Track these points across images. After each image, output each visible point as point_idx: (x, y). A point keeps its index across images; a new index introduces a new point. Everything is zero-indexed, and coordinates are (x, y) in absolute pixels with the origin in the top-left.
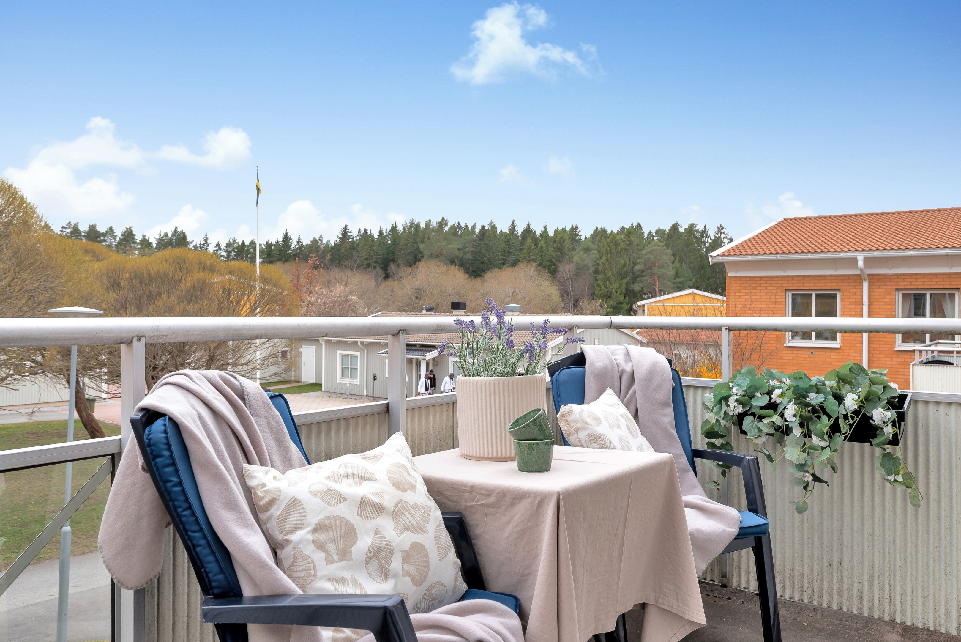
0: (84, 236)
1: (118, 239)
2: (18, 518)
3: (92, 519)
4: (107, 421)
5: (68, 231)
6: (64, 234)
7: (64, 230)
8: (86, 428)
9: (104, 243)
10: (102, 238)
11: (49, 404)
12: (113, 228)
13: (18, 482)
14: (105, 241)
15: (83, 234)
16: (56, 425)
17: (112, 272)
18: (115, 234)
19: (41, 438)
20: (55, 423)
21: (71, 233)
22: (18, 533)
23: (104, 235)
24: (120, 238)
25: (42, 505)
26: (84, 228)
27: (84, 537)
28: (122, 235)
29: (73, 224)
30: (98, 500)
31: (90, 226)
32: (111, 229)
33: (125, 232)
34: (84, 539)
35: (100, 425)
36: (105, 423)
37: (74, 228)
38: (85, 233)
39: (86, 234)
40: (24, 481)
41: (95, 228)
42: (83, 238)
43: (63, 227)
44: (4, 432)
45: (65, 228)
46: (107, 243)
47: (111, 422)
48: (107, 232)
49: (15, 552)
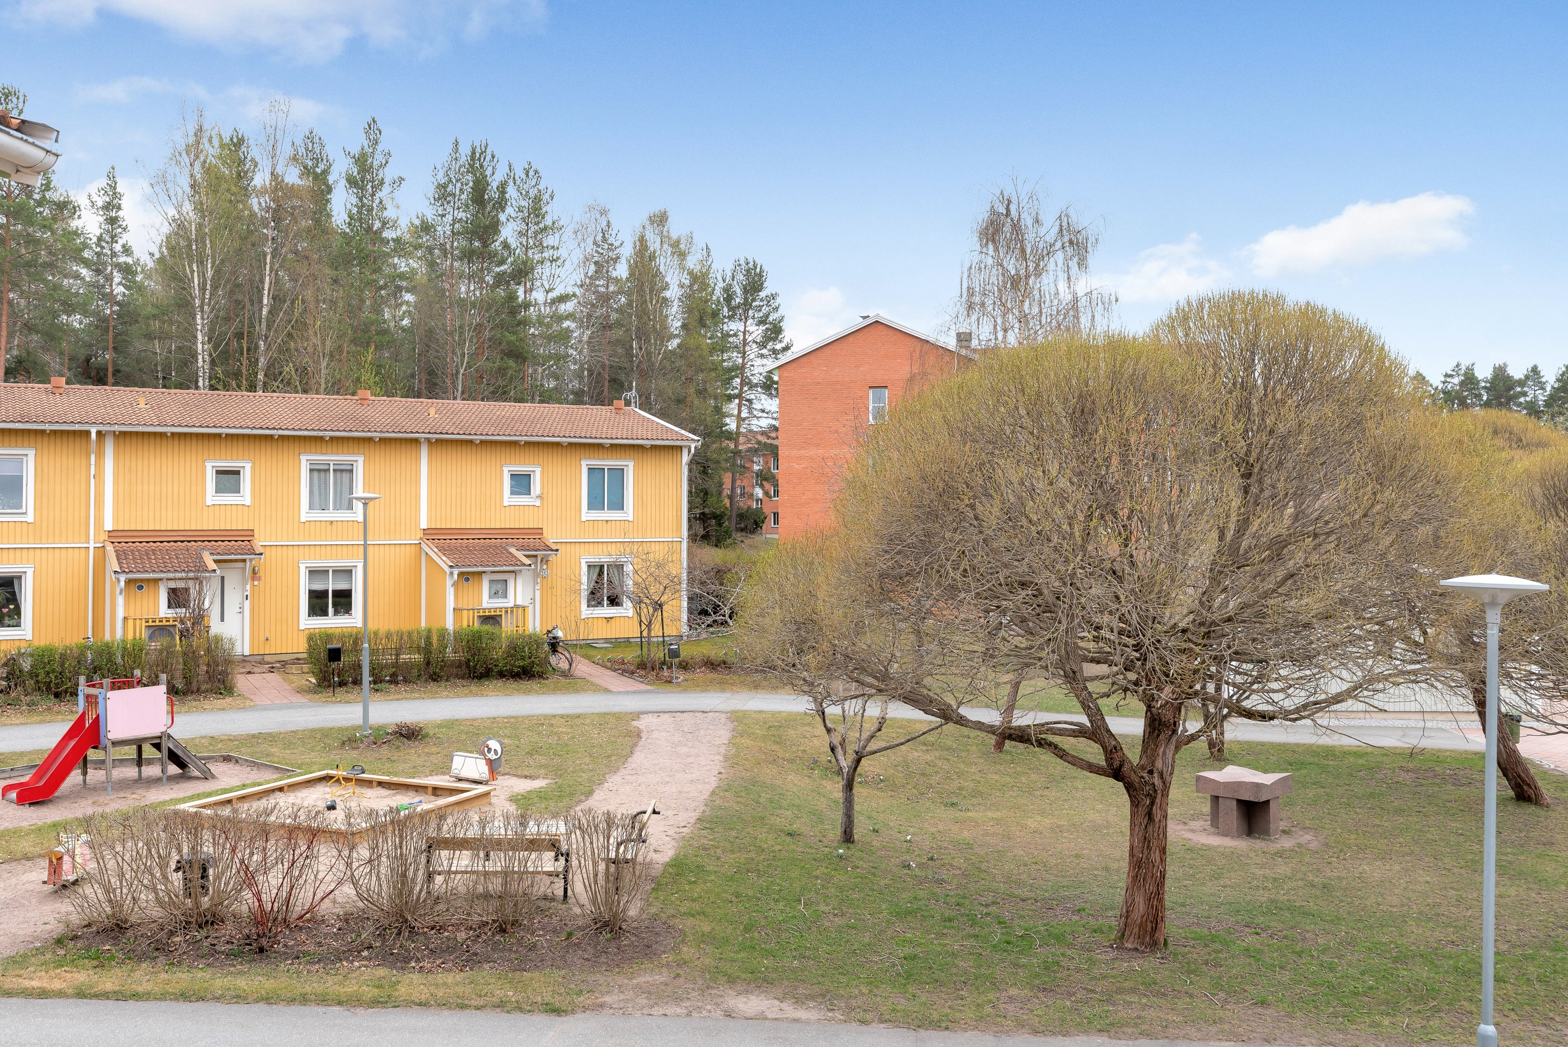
0: (1485, 388)
1: (1549, 388)
2: (1391, 942)
3: (1528, 979)
4: (1545, 762)
5: (1456, 380)
6: (1449, 387)
7: (1448, 380)
8: (1504, 775)
9: (1522, 400)
10: (1519, 389)
11: (1435, 715)
12: (1539, 369)
13: (1387, 867)
14: (1525, 394)
15: (1483, 384)
16: (1449, 760)
17: (1553, 478)
18: (1543, 380)
19: (1424, 782)
20: (1448, 754)
21: (1462, 384)
22: (1392, 975)
23: (1522, 383)
24: (1553, 387)
25: (1431, 924)
26: (1483, 373)
27: (1512, 1015)
28: (1558, 380)
29: (1463, 368)
30: (1537, 937)
31: (1495, 368)
32: (1535, 370)
33: (1563, 375)
34: (1514, 1021)
35: (1532, 771)
36: (1541, 766)
37: (1465, 374)
38: (1485, 382)
39: (1488, 385)
40: (1397, 867)
41: (1505, 371)
42: (1483, 392)
43: (1447, 375)
44: (1361, 761)
45: (1451, 376)
46: (1528, 399)
47: (1552, 767)
48: (1527, 377)
49: (1388, 1014)
